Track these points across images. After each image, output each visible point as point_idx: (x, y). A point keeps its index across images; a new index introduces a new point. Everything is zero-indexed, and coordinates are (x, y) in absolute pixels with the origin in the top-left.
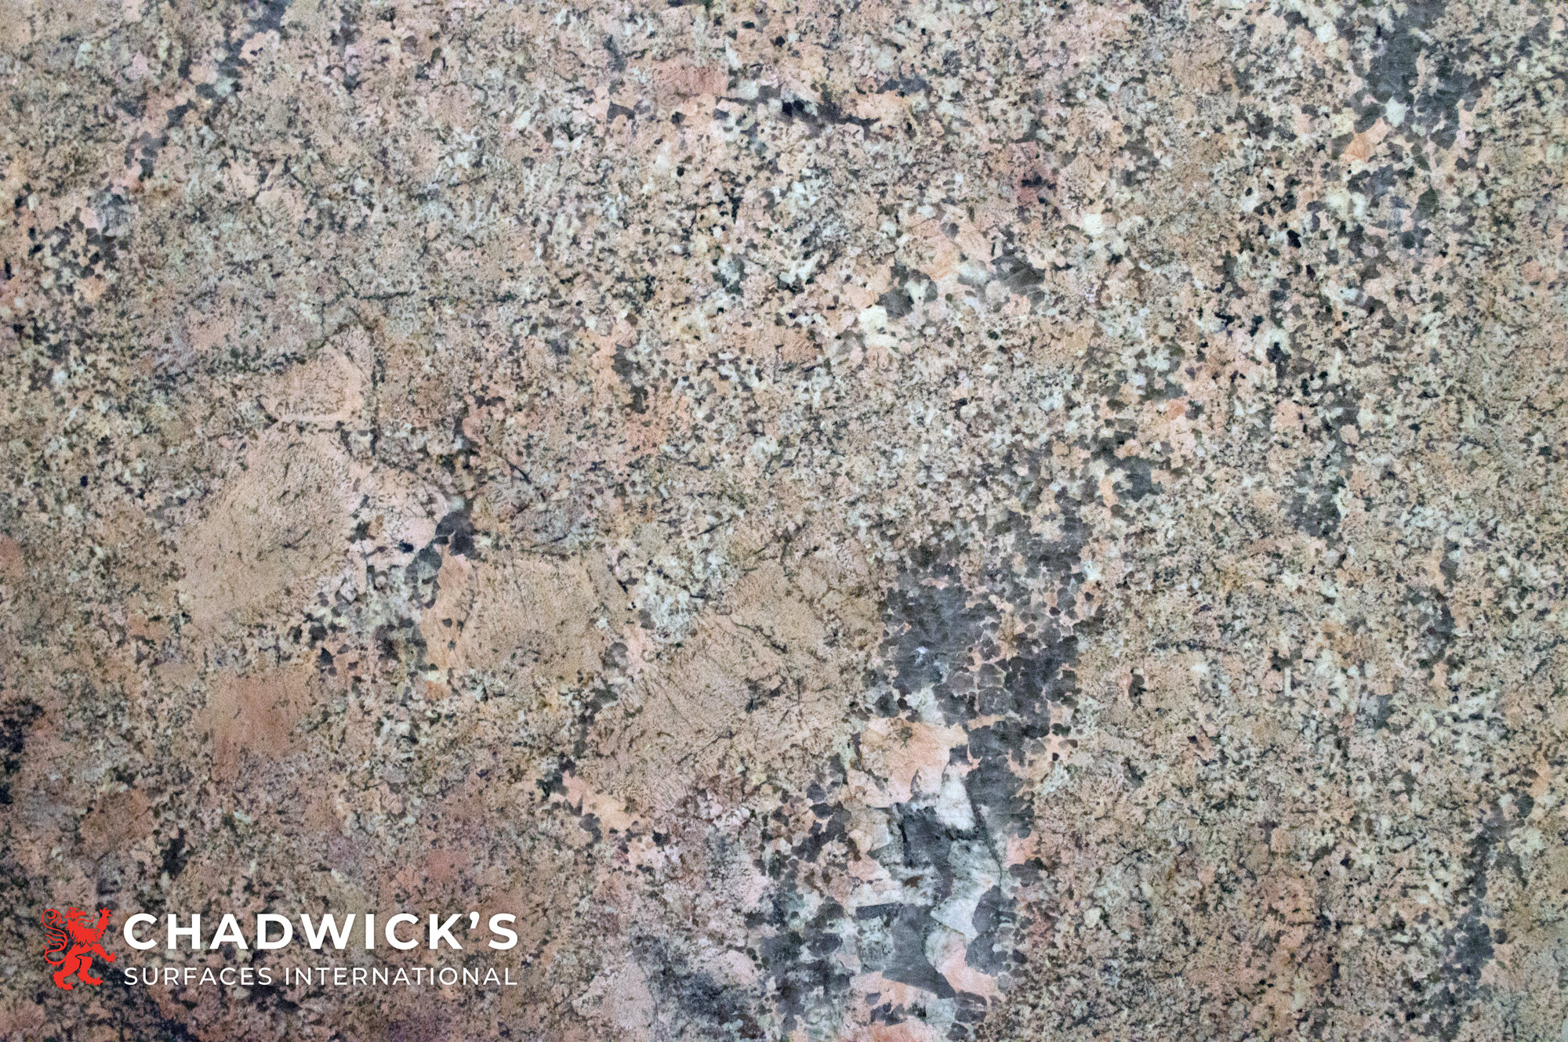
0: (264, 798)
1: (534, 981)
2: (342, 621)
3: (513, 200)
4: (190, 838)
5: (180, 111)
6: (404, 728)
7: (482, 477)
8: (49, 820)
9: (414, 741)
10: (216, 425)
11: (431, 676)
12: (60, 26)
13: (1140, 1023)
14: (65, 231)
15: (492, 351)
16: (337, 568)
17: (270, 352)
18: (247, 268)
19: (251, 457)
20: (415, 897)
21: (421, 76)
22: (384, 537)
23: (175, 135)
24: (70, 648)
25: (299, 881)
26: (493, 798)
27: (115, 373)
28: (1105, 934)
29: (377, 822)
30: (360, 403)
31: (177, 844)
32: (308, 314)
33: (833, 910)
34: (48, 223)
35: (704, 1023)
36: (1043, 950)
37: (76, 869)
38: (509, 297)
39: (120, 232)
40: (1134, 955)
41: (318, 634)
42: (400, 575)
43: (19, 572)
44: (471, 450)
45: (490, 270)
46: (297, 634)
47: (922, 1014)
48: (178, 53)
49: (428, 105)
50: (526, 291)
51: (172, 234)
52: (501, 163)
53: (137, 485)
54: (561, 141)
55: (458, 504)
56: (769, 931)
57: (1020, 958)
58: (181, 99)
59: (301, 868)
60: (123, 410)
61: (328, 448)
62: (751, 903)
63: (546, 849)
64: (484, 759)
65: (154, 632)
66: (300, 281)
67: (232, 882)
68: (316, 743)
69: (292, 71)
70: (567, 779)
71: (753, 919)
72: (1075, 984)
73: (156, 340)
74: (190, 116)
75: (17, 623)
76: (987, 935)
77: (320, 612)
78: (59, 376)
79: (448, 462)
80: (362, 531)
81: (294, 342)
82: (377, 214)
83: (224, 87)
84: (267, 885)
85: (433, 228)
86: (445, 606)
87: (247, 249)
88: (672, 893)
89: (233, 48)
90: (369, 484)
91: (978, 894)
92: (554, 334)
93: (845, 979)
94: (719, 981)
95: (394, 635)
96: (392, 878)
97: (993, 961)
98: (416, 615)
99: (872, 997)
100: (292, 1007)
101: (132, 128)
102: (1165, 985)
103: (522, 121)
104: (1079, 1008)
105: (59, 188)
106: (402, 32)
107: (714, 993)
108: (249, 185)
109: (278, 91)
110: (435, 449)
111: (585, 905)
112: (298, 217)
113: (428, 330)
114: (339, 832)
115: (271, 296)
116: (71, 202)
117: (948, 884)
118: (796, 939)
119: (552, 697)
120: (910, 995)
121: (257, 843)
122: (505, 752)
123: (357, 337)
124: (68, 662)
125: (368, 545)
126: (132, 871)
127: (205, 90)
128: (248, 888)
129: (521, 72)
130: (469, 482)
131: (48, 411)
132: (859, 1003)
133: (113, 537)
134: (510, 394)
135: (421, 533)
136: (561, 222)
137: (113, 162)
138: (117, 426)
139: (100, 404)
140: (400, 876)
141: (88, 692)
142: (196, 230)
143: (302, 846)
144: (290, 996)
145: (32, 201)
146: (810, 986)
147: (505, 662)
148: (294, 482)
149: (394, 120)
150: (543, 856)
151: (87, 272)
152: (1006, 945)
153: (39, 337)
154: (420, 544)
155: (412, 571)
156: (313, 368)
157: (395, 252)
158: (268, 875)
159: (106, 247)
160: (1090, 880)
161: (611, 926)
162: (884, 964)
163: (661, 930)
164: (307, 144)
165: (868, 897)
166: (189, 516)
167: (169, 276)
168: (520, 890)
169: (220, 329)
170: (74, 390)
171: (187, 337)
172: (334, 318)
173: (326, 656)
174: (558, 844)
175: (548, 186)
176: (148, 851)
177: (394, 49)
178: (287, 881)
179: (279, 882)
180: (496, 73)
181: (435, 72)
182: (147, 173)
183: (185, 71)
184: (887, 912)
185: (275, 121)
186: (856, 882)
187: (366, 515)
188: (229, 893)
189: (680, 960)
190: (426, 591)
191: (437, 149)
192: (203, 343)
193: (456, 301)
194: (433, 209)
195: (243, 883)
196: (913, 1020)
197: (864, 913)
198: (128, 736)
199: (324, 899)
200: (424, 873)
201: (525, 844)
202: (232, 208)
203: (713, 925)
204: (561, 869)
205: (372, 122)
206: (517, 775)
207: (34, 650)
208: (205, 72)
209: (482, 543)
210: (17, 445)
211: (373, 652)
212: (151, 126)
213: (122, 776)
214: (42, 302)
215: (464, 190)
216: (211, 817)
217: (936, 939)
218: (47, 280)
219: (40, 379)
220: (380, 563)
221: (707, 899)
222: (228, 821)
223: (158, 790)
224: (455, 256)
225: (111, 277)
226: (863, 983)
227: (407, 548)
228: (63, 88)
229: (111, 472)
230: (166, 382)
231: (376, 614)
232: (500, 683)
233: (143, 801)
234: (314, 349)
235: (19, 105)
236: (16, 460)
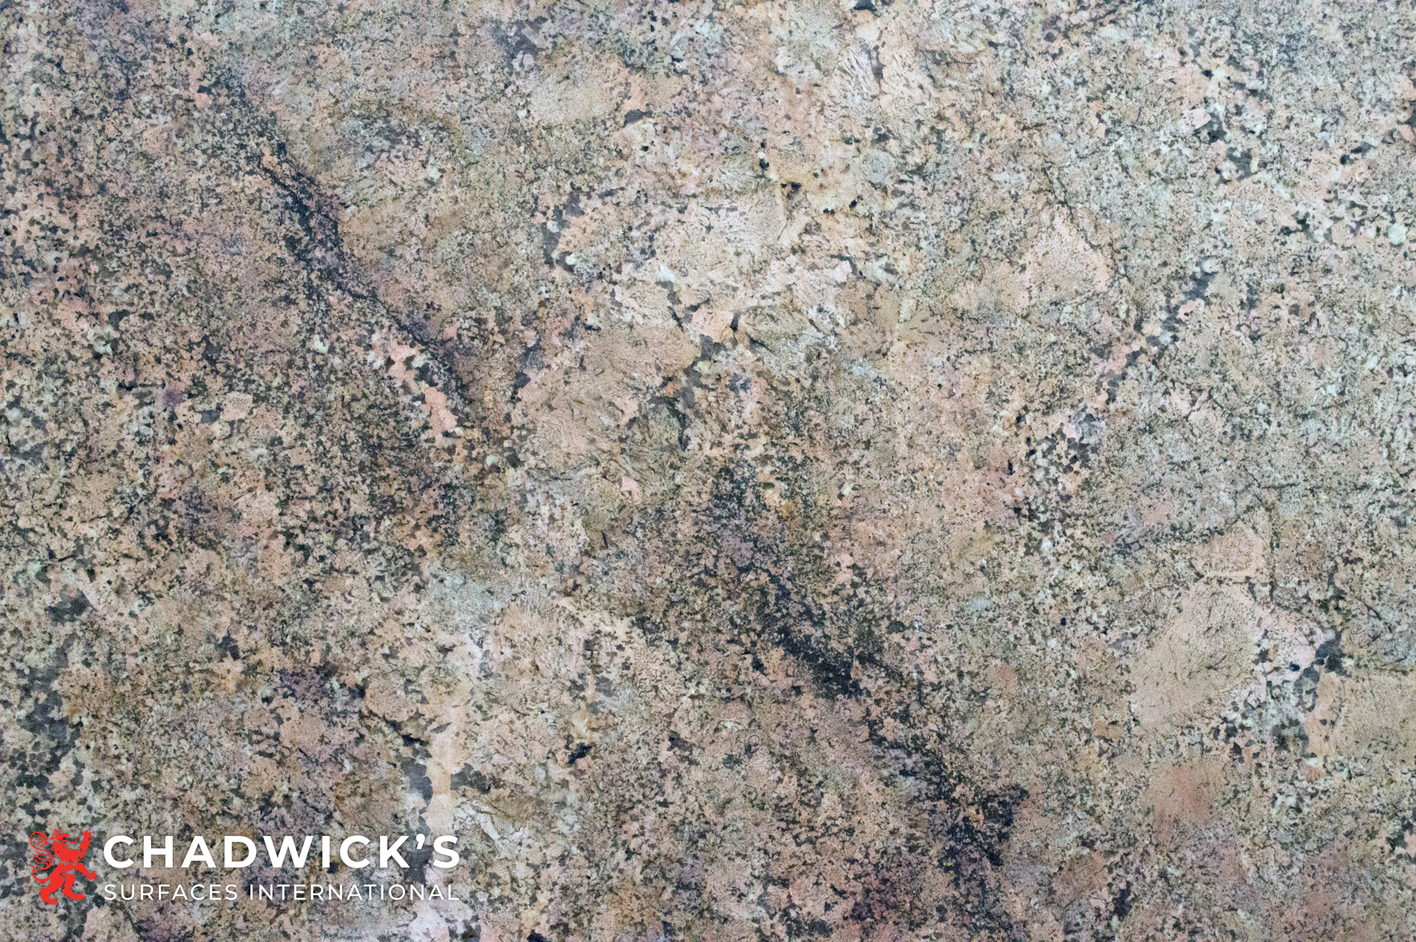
0: (1190, 856)
2: (1249, 722)
3: (1367, 419)
4: (1135, 888)
5: (1135, 355)
6: (1292, 801)
7: (1347, 616)
8: (1029, 878)
9: (1299, 810)
10: (1160, 580)
11: (1312, 762)
12: (1049, 294)
14: (1052, 440)
15: (1353, 526)
16: (1245, 683)
17: (1198, 527)
18: (1182, 466)
19: (1185, 602)
20: (1299, 928)
21: (1303, 332)
22: (1279, 660)
23: (1131, 372)
24: (1050, 746)
26: (1355, 852)
27: (1087, 542)
29: (1271, 873)
30: (1262, 563)
31: (1125, 893)
32: (1226, 499)
34: (1040, 434)
37: (1048, 914)
38: (1365, 487)
39: (1092, 440)
41: (1231, 732)
42: (1290, 688)
43: (1013, 689)
44: (1339, 596)
45: (1352, 468)
46: (1217, 731)
48: (1133, 314)
49: (1308, 351)
50: (1376, 482)
51: (1129, 442)
52: (1358, 392)
53: (1102, 625)
54: (1398, 377)
55: (1331, 635)
58: (1136, 348)
59: (1216, 909)
60: (1093, 569)
61: (1239, 595)
63: (1393, 889)
64: (1348, 822)
65: (1112, 733)
66: (1219, 474)
67: (1164, 921)
68: (1229, 814)
69: (1214, 327)
70: (1408, 837)
73: (1117, 518)
74: (1142, 358)
75: (1011, 728)
77: (1232, 715)
78: (1046, 544)
79: (1324, 605)
80: (1263, 656)
81: (1216, 520)
82: (1273, 428)
83: (1166, 338)
84: (1190, 922)
85: (1313, 437)
86: (1321, 711)
87: (1182, 453)
89: (1172, 311)
90: (1268, 622)
92: (1396, 513)
95: (1285, 732)
96: (1282, 914)
98: (1301, 717)
101: (1100, 366)
103: (1372, 363)
105: (1049, 409)
106: (1289, 300)
108: (1184, 408)
109: (1204, 341)
110: (1315, 596)
112: (1218, 431)
113: (1309, 510)
114: (1243, 880)
115: (1200, 487)
116: (1057, 420)
119: (1398, 777)
121: (1184, 891)
122: (1364, 817)
123: (1260, 516)
124: (1048, 757)
125: (1268, 666)
126: (1090, 915)
127: (1153, 340)
128: (1177, 926)
129: (1371, 329)
130: (1338, 619)
131: (1038, 571)
133: (1085, 663)
134: (1367, 557)
135: (1305, 657)
136: (1399, 433)
137: (1087, 391)
138: (1089, 581)
139: (1076, 565)
140: (1288, 913)
141: (1063, 779)
142: (1146, 439)
143: (1216, 892)
145: (1029, 418)
147: (1364, 751)
148: (1215, 620)
149: (1285, 362)
150: (1391, 896)
151: (1068, 469)
153: (1032, 516)
154: (1304, 665)
155: (1298, 685)
156: (1229, 538)
157: (1286, 454)
158: (1192, 915)
159: (1082, 452)
164: (1224, 380)
166: (1139, 646)
167: (1127, 472)
169: (1163, 509)
170: (1058, 555)
171: (1140, 516)
172: (1243, 504)
173: (1237, 749)
174: (1401, 885)
175: (1392, 409)
176: (1103, 899)
177: (1284, 313)
178: (1206, 920)
179: (1199, 921)
180: (1353, 330)
181: (1312, 329)
182: (1112, 398)
183: (1138, 327)
185: (1201, 363)
187: (1266, 644)
188: (1162, 930)
190: (1308, 699)
191: (1314, 382)
192: (1151, 520)
193: (1329, 490)
194: (1312, 424)
195: (1171, 922)
198: (1091, 812)
199: (1232, 933)
200: (1305, 910)
201: (1377, 886)
202: (1171, 424)
204: (1403, 904)
205: (1269, 363)
206: (1372, 835)
207: (1023, 748)
208: (1152, 328)
209: (1348, 663)
210: (1015, 596)
211: (1271, 744)
212: (1115, 365)
213: (1086, 842)
214: (1034, 490)
215: (1334, 412)
216: (1151, 872)
218: (1039, 475)
219: (1032, 547)
220: (1276, 679)
222: (1163, 875)
223: (1112, 853)
224: (1328, 458)
225: (1085, 473)
227: (1295, 668)
228: (1052, 338)
229: (1083, 615)
230: (1124, 549)
231: (1273, 716)
232: (1360, 766)
233: (1100, 861)
234: (1230, 523)
235: (1020, 350)
236: (1014, 607)
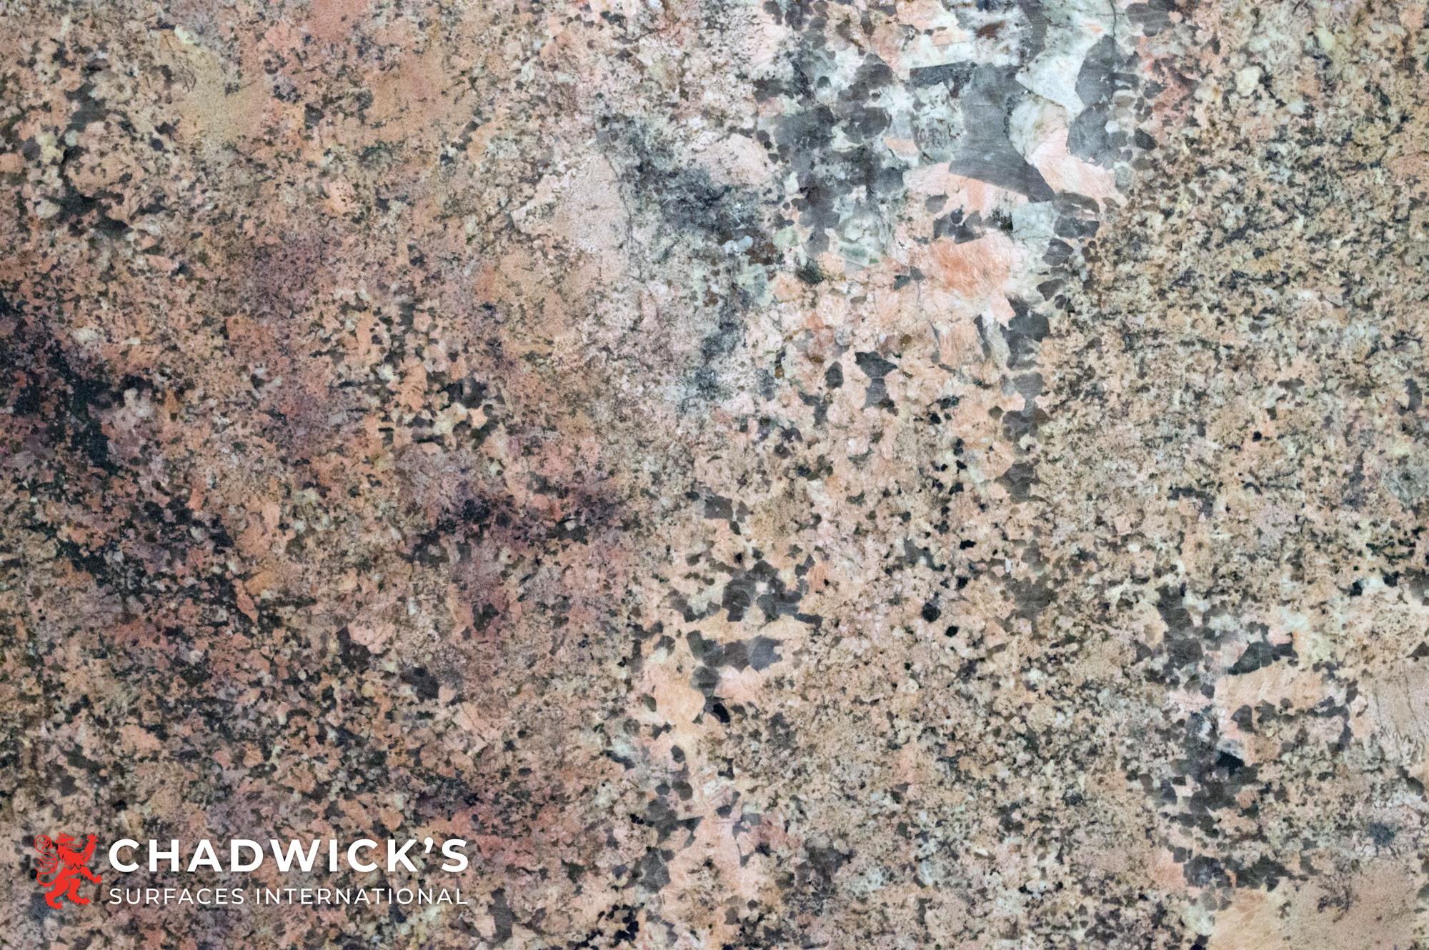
1: (459, 183)
13: (1322, 237)
25: (130, 44)
28: (1266, 106)
33: (877, 74)
35: (699, 243)
36: (1179, 130)
40: (1310, 136)
47: (1007, 226)
56: (788, 105)
57: (1146, 141)
62: (762, 65)
71: (765, 88)
72: (1226, 179)
76: (1097, 108)
88: (650, 51)
91: (1083, 47)
93: (896, 174)
94: (718, 180)
97: (1108, 146)
99: (936, 200)
100: (118, 228)
102: (1356, 181)
104: (1233, 216)
107: (711, 199)
111: (529, 72)
117: (1040, 33)
118: (826, 118)
120: (989, 197)
132: (916, 210)
144: (117, 212)
146: (847, 185)
152: (1124, 122)
160: (1243, 24)
161: (564, 99)
162: (952, 151)
163: (635, 107)
165: (926, 54)
168: (438, 53)
184: (955, 75)
186: (910, 33)
189: (663, 149)
196: (994, 235)
197: (921, 77)
203: (709, 97)
217: (1024, 114)
221: (700, 61)
226: (922, 181)
